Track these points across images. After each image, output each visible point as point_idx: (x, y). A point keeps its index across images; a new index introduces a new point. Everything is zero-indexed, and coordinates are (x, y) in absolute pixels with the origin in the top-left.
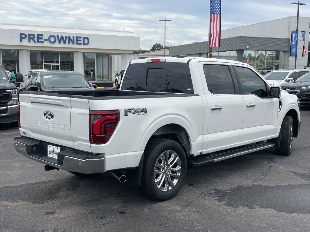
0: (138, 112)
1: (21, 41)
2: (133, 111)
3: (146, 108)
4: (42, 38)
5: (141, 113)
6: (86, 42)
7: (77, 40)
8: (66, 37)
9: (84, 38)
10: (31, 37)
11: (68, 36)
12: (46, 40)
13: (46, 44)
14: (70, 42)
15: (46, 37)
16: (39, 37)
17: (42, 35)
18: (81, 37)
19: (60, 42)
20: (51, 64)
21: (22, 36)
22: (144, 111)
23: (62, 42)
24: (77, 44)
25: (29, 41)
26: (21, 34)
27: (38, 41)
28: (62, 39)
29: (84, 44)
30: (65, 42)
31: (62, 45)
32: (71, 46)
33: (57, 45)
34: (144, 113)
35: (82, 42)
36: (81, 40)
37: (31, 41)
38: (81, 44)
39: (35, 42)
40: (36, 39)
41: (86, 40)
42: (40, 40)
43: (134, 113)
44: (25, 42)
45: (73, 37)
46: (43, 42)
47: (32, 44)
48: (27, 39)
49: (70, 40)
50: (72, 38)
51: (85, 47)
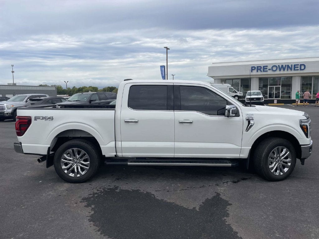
0: (46, 119)
1: (252, 71)
2: (41, 118)
3: (53, 117)
4: (267, 68)
5: (48, 120)
6: (303, 68)
7: (295, 67)
8: (286, 65)
9: (301, 65)
10: (259, 68)
11: (287, 65)
12: (269, 69)
13: (270, 72)
14: (289, 69)
15: (270, 67)
16: (265, 68)
17: (267, 66)
18: (298, 65)
19: (280, 70)
20: (275, 86)
21: (253, 68)
22: (51, 118)
23: (282, 70)
24: (294, 70)
25: (257, 71)
26: (252, 67)
27: (264, 71)
28: (282, 68)
29: (301, 69)
30: (284, 70)
31: (282, 72)
32: (289, 72)
33: (278, 72)
34: (50, 120)
35: (299, 68)
36: (298, 67)
37: (259, 71)
38: (298, 70)
39: (261, 71)
40: (262, 70)
41: (303, 66)
42: (265, 70)
43: (42, 119)
44: (255, 72)
45: (292, 65)
46: (267, 71)
47: (259, 73)
48: (256, 70)
49: (288, 67)
50: (290, 66)
51: (302, 72)
